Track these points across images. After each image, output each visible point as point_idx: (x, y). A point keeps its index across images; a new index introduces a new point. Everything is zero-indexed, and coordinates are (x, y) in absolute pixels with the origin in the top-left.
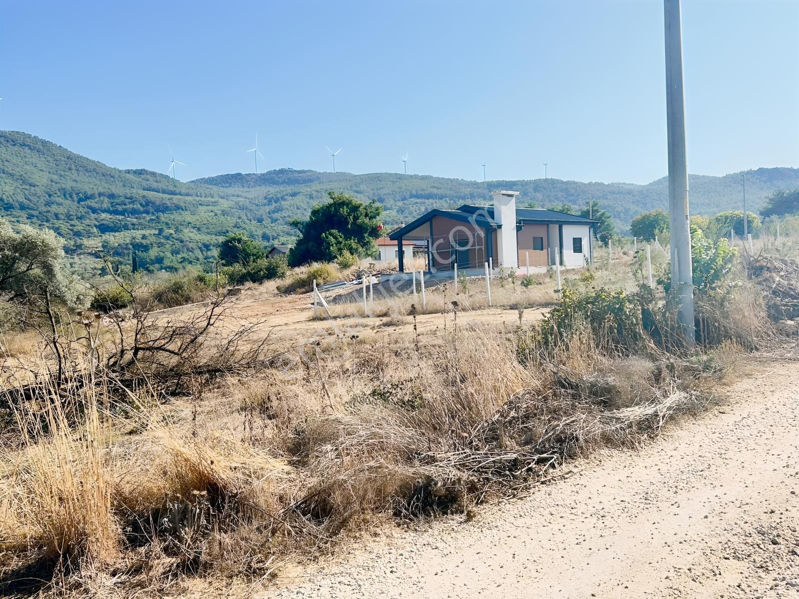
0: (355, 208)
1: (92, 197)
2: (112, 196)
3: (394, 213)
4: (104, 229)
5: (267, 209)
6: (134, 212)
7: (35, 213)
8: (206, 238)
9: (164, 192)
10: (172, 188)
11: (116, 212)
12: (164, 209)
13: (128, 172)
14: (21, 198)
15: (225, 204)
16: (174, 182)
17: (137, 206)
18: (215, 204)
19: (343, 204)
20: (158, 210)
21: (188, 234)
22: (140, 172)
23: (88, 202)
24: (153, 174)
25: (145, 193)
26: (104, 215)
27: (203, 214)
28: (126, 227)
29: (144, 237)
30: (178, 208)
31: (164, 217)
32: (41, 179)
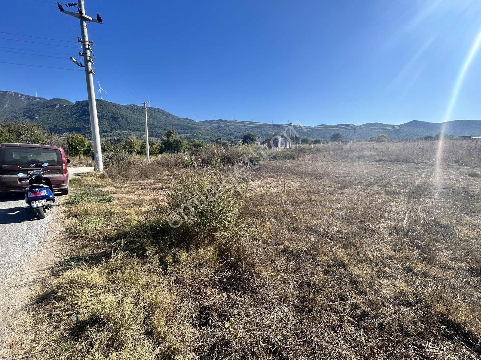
0: (252, 135)
1: (176, 125)
2: (180, 125)
3: (250, 132)
4: (179, 133)
5: (218, 129)
6: (186, 129)
7: (163, 129)
8: (204, 137)
9: (192, 124)
10: (195, 123)
11: (181, 129)
12: (193, 129)
13: (183, 119)
14: (159, 125)
15: (207, 128)
16: (195, 122)
17: (187, 128)
18: (205, 128)
19: (250, 135)
20: (192, 129)
21: (200, 135)
22: (187, 119)
23: (175, 126)
24: (190, 120)
25: (188, 124)
26: (179, 130)
27: (203, 130)
28: (184, 133)
29: (189, 136)
30: (197, 128)
31: (193, 131)
32: (163, 120)
